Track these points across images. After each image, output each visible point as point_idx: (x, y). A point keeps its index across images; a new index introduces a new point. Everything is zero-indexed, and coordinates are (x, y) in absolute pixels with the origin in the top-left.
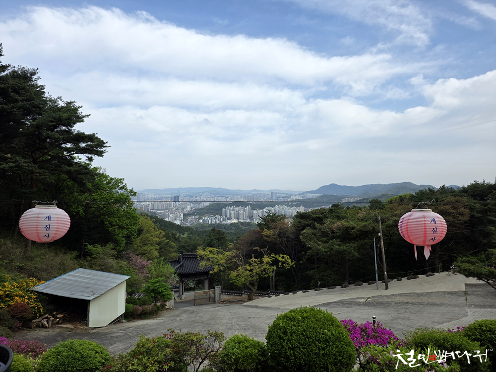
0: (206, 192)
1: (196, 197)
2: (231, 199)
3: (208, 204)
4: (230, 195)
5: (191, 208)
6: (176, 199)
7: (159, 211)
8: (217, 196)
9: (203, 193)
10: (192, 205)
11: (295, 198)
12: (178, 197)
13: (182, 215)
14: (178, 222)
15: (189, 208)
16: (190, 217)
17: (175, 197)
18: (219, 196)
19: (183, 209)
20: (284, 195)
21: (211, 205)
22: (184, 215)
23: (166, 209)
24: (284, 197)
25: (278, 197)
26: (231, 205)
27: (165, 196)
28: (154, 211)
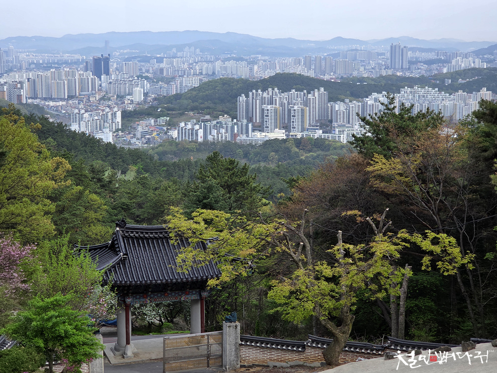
0: (190, 45)
1: (160, 60)
2: (265, 68)
3: (195, 82)
4: (263, 54)
5: (146, 95)
6: (100, 66)
7: (51, 104)
8: (222, 57)
9: (180, 48)
10: (147, 85)
11: (463, 64)
12: (107, 60)
13: (119, 114)
14: (107, 137)
15: (138, 95)
16: (143, 123)
17: (97, 61)
18: (229, 59)
19: (121, 97)
20: (432, 56)
21: (203, 87)
22: (126, 115)
23: (71, 97)
24: (429, 62)
25: (411, 63)
26: (264, 84)
27: (66, 56)
28: (36, 102)
